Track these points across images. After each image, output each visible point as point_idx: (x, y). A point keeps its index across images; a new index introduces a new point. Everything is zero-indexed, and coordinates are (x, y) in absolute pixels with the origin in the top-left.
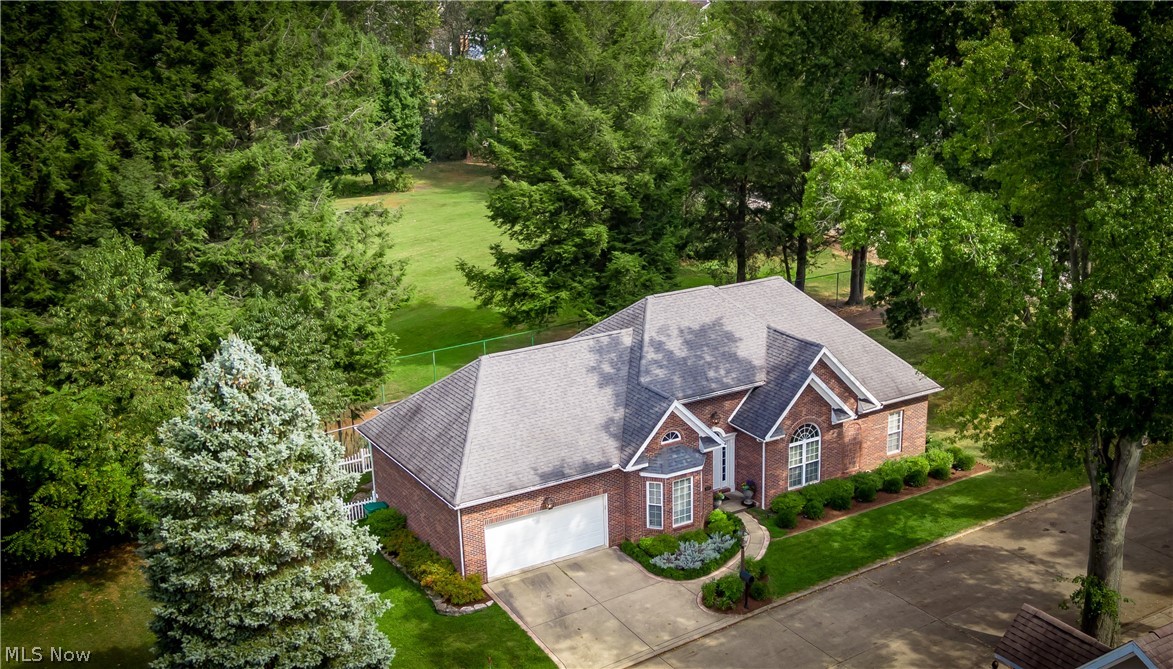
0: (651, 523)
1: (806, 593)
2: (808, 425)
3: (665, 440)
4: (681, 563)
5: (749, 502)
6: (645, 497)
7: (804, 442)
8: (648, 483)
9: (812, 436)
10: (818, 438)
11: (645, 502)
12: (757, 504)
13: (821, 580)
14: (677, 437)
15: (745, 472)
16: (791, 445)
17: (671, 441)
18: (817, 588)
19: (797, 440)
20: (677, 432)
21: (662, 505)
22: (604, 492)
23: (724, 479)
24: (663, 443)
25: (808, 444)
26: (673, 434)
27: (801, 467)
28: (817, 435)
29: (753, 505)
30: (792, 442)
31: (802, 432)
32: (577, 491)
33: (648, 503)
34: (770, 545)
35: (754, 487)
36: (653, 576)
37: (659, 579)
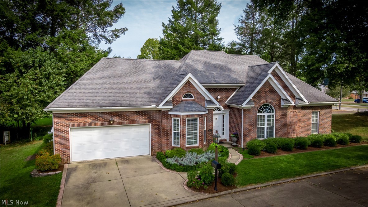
0: (174, 143)
1: (262, 185)
2: (268, 105)
3: (184, 97)
4: (182, 162)
5: (235, 144)
6: (171, 126)
7: (266, 114)
8: (173, 119)
9: (270, 112)
10: (274, 114)
11: (171, 131)
12: (239, 145)
13: (274, 179)
14: (192, 97)
15: (234, 130)
16: (258, 114)
17: (188, 99)
18: (271, 183)
19: (261, 112)
20: (192, 94)
21: (179, 132)
22: (149, 122)
23: (223, 134)
24: (183, 99)
25: (268, 116)
26: (190, 95)
27: (264, 128)
28: (273, 112)
29: (237, 146)
30: (259, 112)
31: (265, 108)
32: (132, 118)
33: (173, 131)
34: (242, 161)
35: (237, 136)
36: (165, 169)
37: (168, 170)
